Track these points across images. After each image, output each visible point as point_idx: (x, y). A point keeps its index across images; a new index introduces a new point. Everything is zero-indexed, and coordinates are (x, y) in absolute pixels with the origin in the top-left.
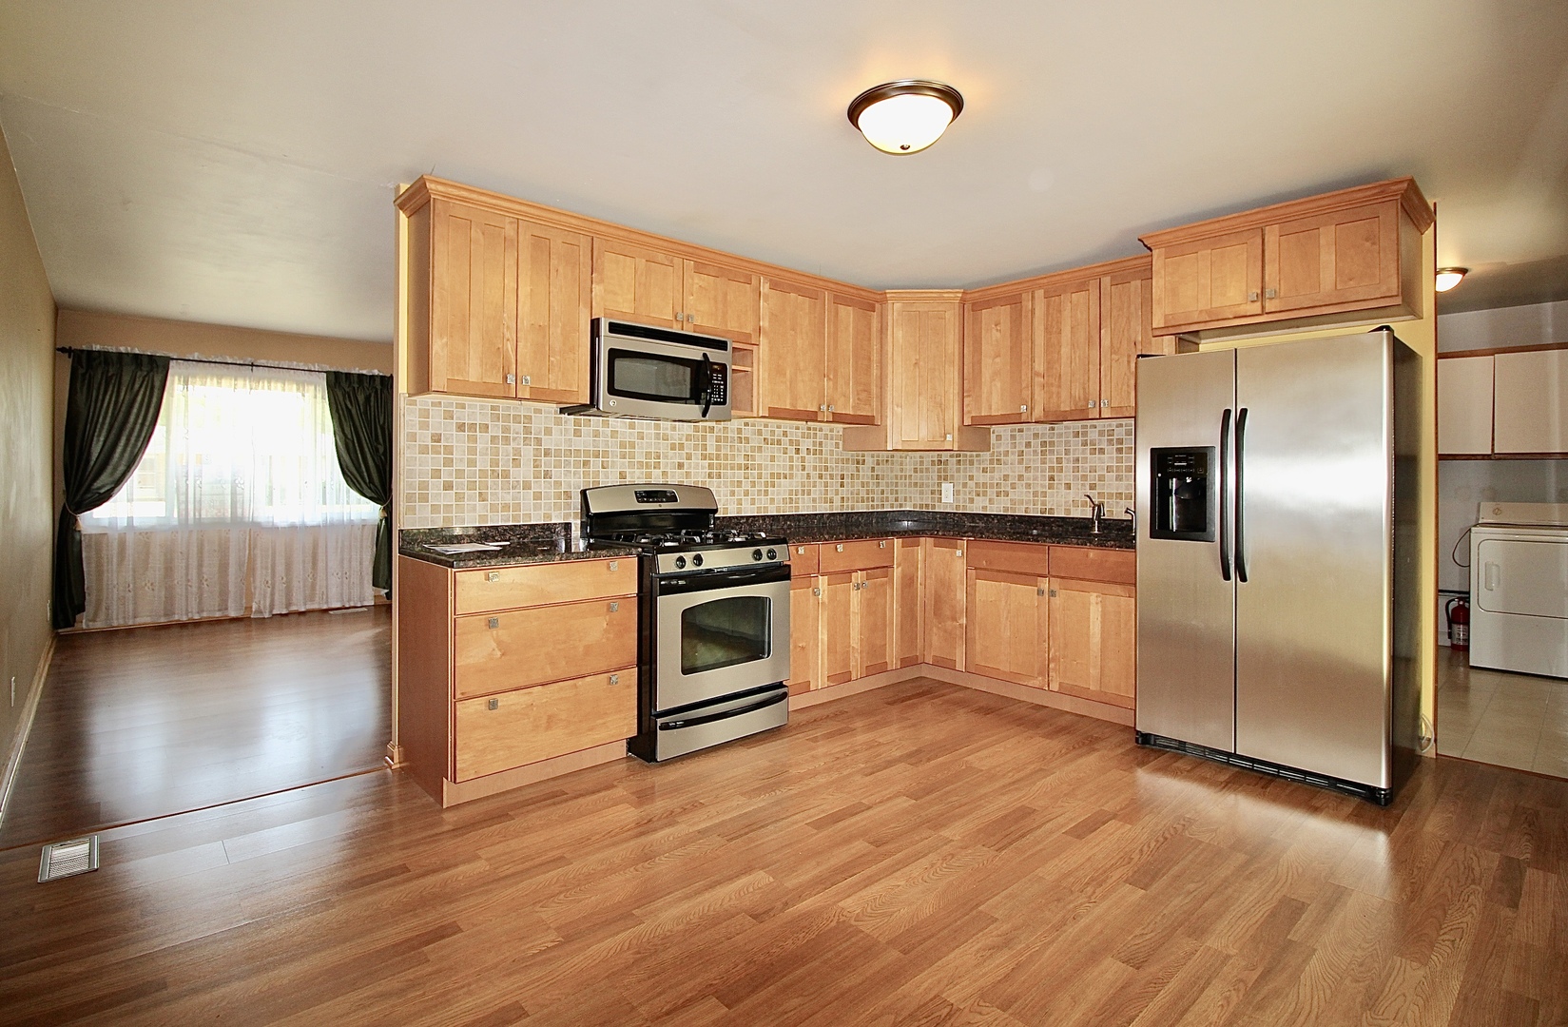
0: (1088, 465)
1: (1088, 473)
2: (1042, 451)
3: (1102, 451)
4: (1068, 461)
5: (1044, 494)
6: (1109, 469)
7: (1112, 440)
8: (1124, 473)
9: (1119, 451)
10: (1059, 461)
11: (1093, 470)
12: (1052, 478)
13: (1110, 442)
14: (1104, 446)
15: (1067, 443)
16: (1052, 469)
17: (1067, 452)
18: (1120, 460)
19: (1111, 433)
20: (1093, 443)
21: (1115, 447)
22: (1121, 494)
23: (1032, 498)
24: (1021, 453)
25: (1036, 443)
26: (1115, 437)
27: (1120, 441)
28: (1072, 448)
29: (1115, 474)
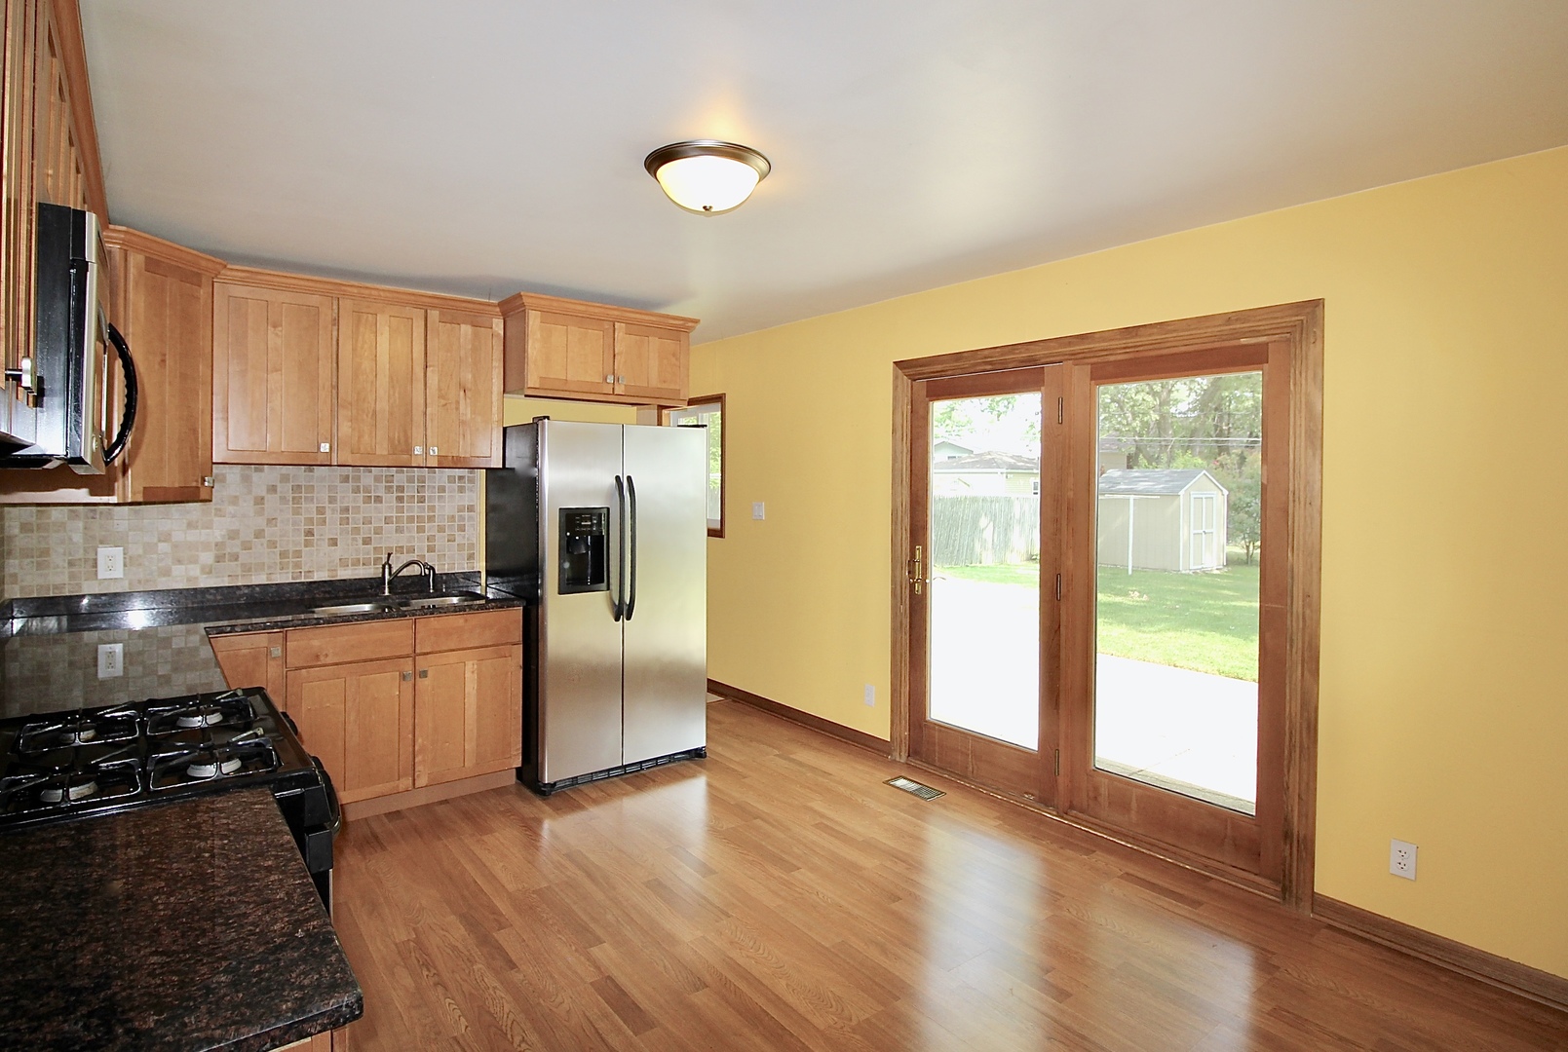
0: (361, 516)
1: (361, 525)
2: (293, 498)
3: (378, 499)
4: (334, 510)
5: (298, 554)
6: (388, 520)
7: (392, 487)
8: (405, 525)
9: (400, 499)
10: (321, 511)
11: (367, 521)
12: (310, 533)
13: (389, 489)
14: (381, 493)
15: (331, 488)
16: (310, 521)
17: (332, 500)
18: (400, 510)
19: (390, 479)
20: (367, 490)
21: (395, 495)
22: (402, 547)
23: (278, 561)
24: (260, 501)
25: (286, 489)
26: (395, 484)
27: (401, 489)
28: (339, 496)
29: (394, 525)
